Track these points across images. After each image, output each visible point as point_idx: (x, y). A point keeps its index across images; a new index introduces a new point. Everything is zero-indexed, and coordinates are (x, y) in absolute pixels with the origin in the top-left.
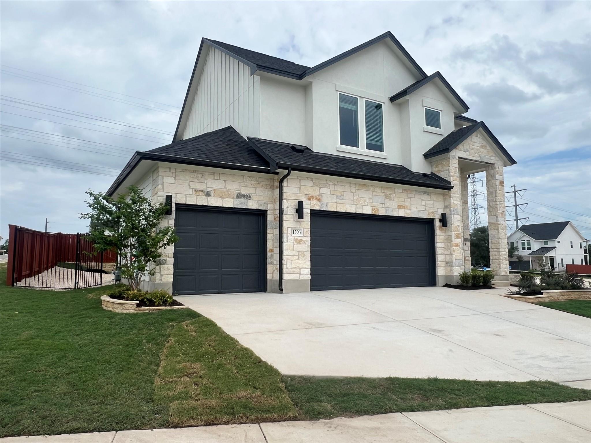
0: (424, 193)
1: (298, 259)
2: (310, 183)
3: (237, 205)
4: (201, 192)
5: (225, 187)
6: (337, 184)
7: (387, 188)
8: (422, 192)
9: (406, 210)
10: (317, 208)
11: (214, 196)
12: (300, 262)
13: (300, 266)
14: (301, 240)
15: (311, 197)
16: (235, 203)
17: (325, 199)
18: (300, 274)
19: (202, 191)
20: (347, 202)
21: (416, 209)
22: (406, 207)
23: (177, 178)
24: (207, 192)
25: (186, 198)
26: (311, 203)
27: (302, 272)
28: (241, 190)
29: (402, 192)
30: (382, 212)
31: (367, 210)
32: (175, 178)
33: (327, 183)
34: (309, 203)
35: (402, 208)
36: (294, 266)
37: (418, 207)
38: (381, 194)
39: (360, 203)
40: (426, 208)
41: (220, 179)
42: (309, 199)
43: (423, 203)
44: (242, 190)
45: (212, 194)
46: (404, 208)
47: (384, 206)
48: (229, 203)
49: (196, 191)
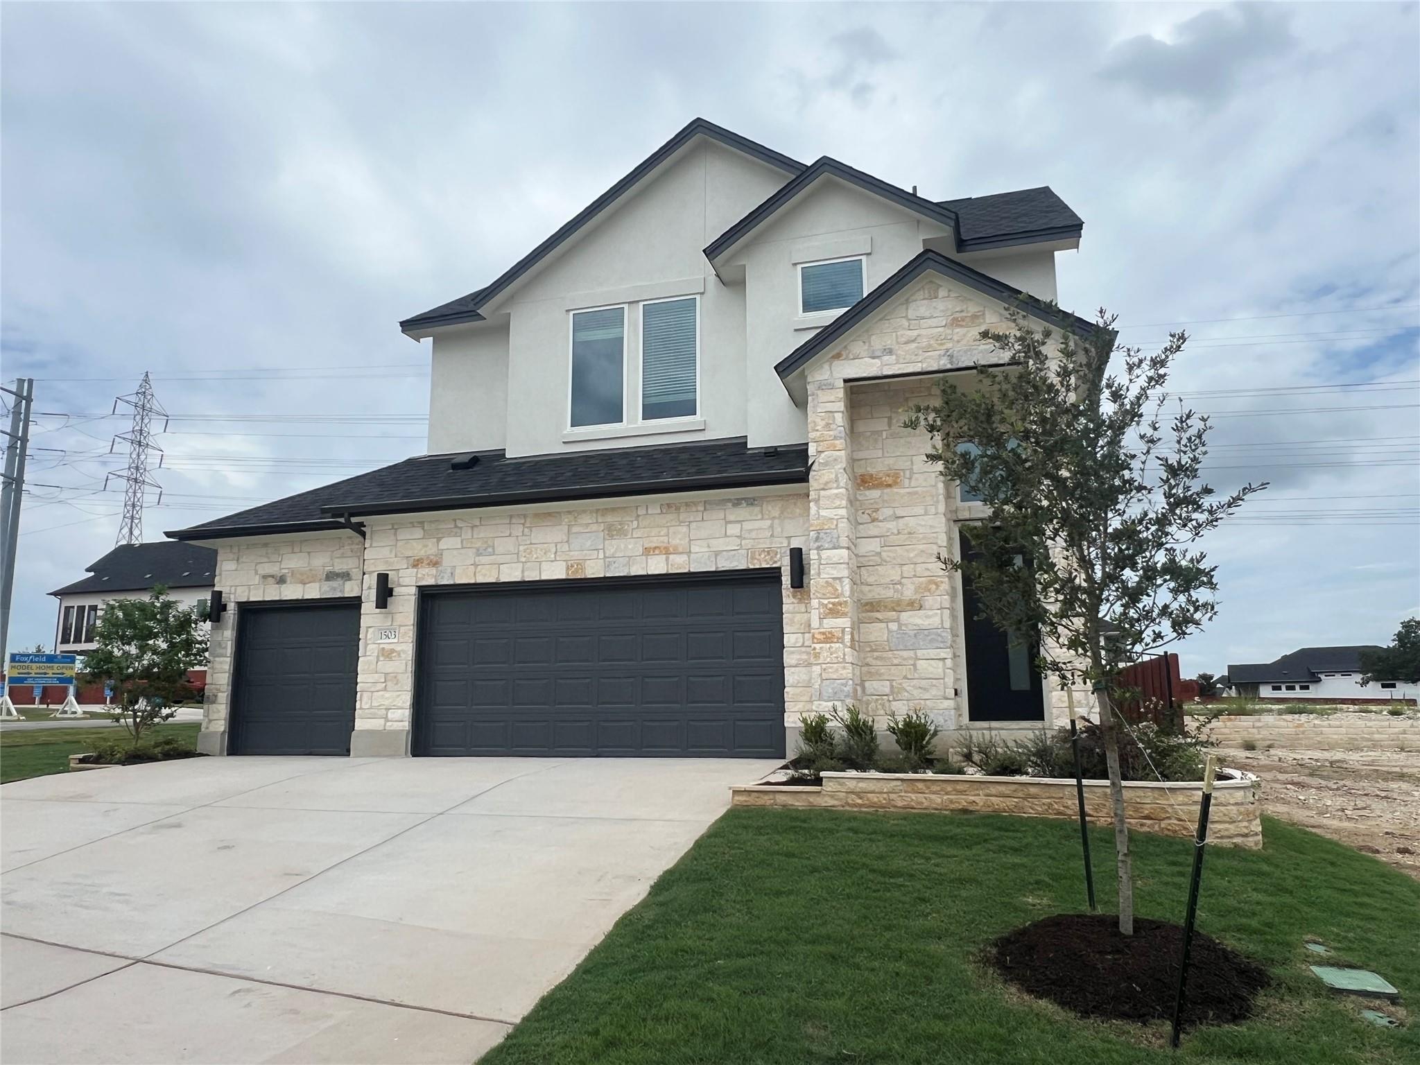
0: (737, 503)
1: (385, 689)
2: (418, 533)
3: (326, 592)
4: (271, 578)
5: (309, 563)
6: (478, 524)
7: (613, 510)
8: (729, 500)
9: (671, 557)
10: (430, 581)
11: (291, 583)
12: (387, 695)
13: (387, 703)
14: (393, 651)
15: (418, 560)
16: (323, 590)
17: (447, 561)
18: (387, 719)
19: (273, 576)
20: (500, 559)
21: (707, 550)
22: (671, 549)
23: (241, 560)
24: (281, 577)
25: (249, 591)
26: (417, 574)
27: (390, 716)
28: (333, 565)
29: (662, 513)
30: (594, 570)
31: (555, 571)
32: (238, 560)
33: (456, 527)
34: (414, 573)
35: (657, 552)
36: (375, 704)
37: (713, 542)
38: (594, 527)
39: (535, 556)
40: (743, 542)
41: (301, 552)
42: (415, 566)
43: (733, 529)
44: (335, 564)
45: (288, 580)
46: (667, 551)
47: (601, 556)
48: (313, 592)
49: (265, 577)
